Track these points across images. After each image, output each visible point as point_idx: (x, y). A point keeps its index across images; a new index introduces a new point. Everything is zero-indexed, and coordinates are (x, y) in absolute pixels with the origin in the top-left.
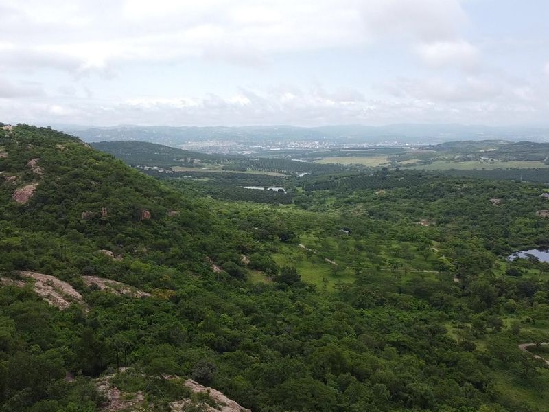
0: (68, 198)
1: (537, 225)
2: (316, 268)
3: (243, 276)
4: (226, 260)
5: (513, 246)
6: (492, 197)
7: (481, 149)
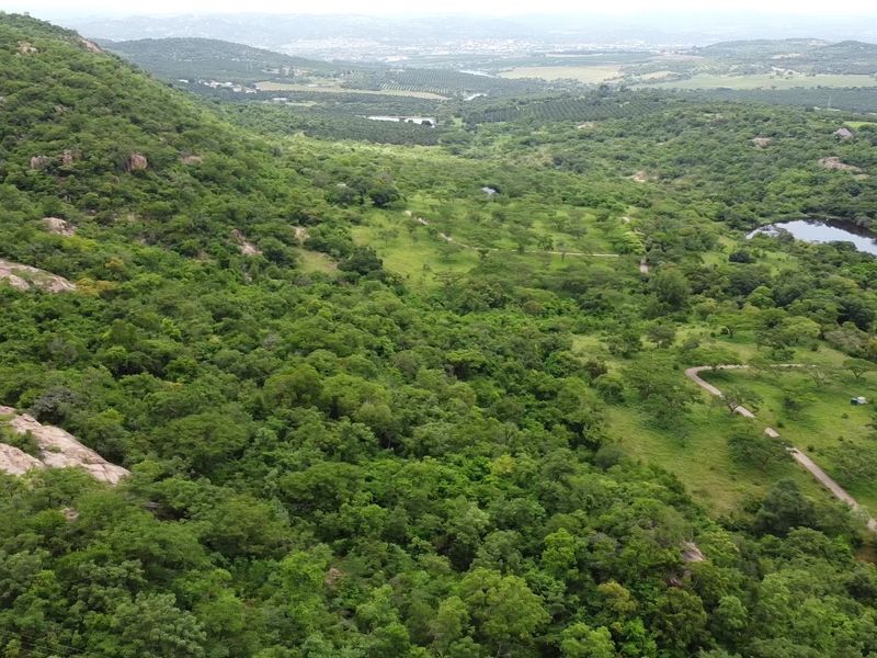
0: (13, 134)
1: (813, 182)
2: (420, 248)
3: (290, 260)
4: (266, 234)
5: (762, 216)
6: (757, 135)
7: (775, 54)
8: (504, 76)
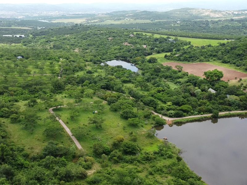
5: (103, 59)
6: (110, 37)
7: (126, 14)
8: (52, 22)
